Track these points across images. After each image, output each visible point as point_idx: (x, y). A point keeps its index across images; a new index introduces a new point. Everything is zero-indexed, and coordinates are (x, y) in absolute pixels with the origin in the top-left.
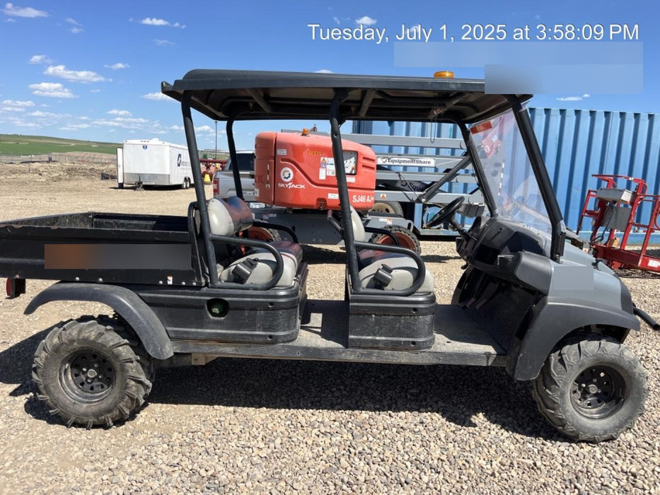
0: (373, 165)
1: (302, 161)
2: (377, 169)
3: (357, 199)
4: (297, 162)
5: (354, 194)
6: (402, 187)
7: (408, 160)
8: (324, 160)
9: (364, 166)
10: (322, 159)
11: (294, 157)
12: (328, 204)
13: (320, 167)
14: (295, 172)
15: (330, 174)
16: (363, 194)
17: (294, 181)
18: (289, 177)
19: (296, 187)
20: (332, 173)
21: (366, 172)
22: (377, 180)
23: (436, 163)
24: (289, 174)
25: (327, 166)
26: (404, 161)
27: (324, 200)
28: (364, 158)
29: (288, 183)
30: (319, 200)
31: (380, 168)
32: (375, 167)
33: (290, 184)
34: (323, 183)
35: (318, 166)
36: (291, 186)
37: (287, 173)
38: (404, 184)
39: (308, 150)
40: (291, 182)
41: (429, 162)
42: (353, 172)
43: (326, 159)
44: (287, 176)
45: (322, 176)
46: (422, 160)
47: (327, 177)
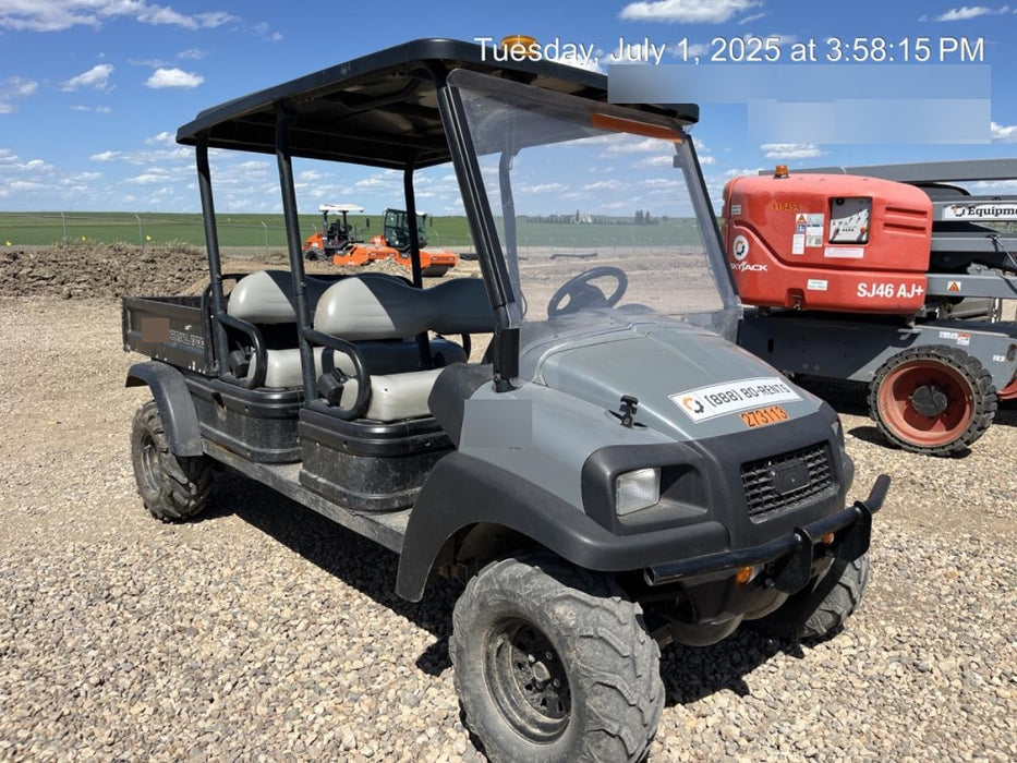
0: (925, 222)
1: (764, 223)
2: (934, 230)
3: (869, 289)
4: (755, 226)
5: (861, 280)
8: (802, 218)
9: (887, 225)
10: (798, 216)
11: (750, 216)
12: (808, 299)
13: (794, 231)
14: (751, 242)
15: (813, 244)
16: (886, 282)
17: (751, 259)
18: (743, 251)
19: (752, 268)
20: (818, 241)
21: (894, 237)
22: (934, 253)
24: (744, 247)
25: (808, 229)
27: (801, 292)
28: (889, 209)
29: (740, 262)
30: (791, 291)
31: (941, 227)
32: (929, 227)
33: (744, 264)
34: (800, 260)
35: (790, 230)
36: (745, 266)
37: (741, 246)
39: (774, 202)
40: (745, 260)
42: (864, 238)
43: (805, 216)
44: (740, 250)
45: (798, 247)
47: (806, 249)
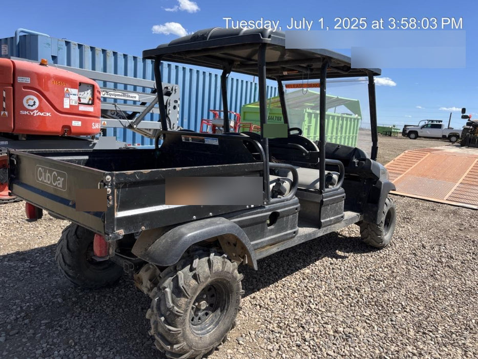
1: (48, 90)
3: (95, 125)
4: (42, 91)
6: (112, 116)
7: (121, 94)
8: (67, 90)
9: (97, 98)
10: (66, 89)
12: (73, 130)
13: (64, 97)
14: (40, 100)
15: (74, 104)
17: (40, 109)
18: (34, 104)
19: (42, 114)
20: (76, 103)
22: (102, 110)
23: (139, 98)
24: (35, 102)
25: (71, 96)
26: (118, 95)
27: (69, 127)
28: (98, 91)
29: (32, 111)
30: (64, 127)
33: (35, 111)
34: (67, 111)
35: (62, 96)
36: (36, 113)
37: (32, 102)
38: (113, 113)
39: (53, 80)
40: (36, 109)
41: (135, 97)
42: (90, 103)
43: (69, 89)
44: (31, 104)
45: (67, 104)
46: (131, 95)
47: (70, 106)
